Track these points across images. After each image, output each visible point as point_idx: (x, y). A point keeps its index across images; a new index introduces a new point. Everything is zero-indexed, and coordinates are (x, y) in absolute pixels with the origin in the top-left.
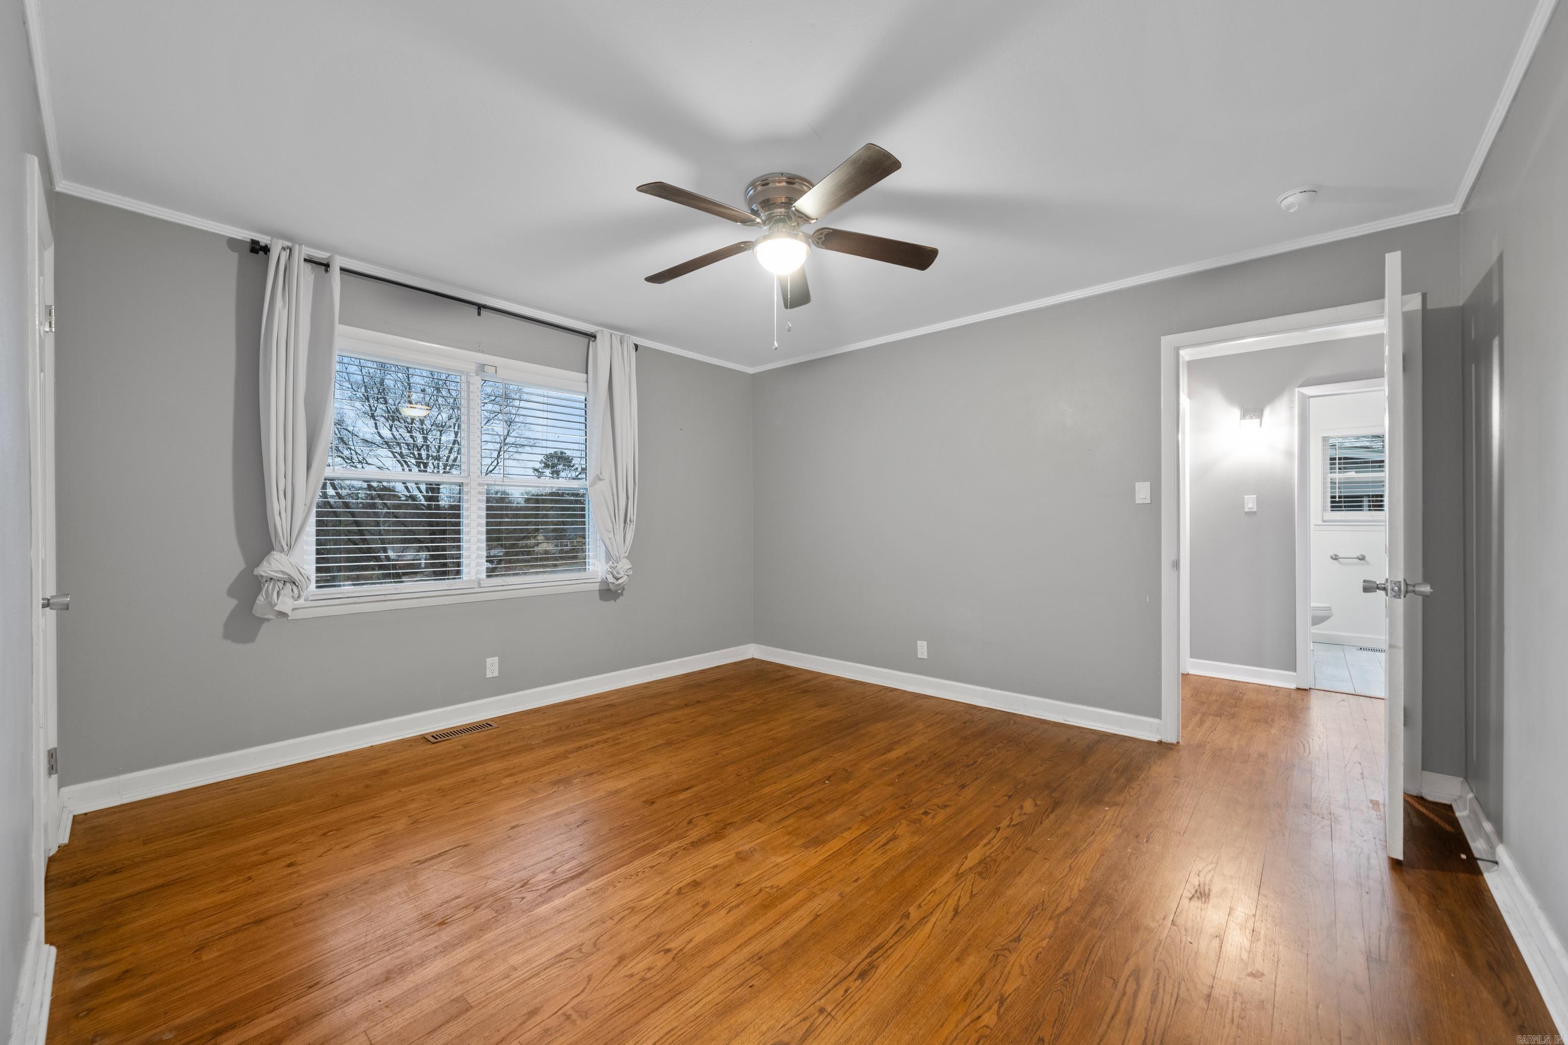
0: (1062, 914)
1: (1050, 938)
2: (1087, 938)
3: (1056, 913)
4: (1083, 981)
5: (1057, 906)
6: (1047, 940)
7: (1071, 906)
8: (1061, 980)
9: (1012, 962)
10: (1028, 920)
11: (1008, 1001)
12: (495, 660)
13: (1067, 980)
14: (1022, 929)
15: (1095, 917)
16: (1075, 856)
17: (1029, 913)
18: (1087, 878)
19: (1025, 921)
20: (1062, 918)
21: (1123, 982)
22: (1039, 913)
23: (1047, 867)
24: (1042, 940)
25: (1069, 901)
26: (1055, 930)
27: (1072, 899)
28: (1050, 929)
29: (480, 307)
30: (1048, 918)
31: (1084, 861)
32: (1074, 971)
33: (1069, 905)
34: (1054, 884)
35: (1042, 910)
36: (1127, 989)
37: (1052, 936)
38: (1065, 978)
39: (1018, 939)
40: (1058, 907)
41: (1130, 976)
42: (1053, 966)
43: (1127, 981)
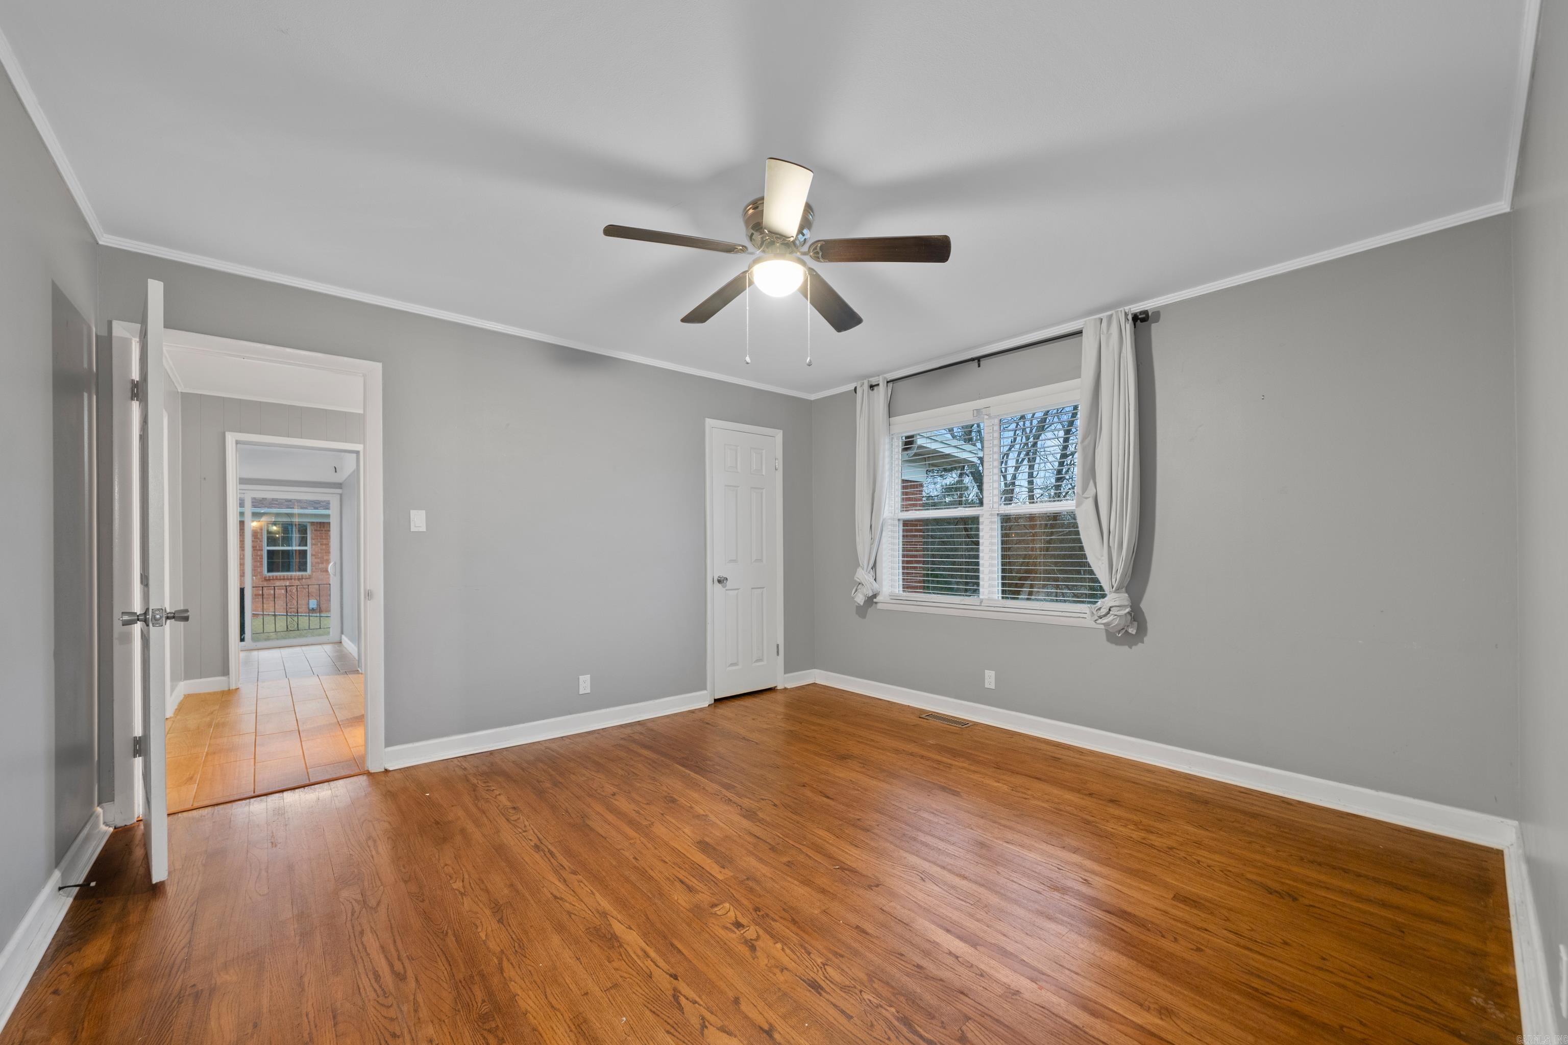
0: (500, 963)
1: (484, 942)
2: (462, 966)
3: (504, 959)
4: (432, 941)
5: (512, 964)
6: (484, 938)
7: (503, 976)
8: (446, 929)
9: (485, 910)
10: (514, 936)
11: (460, 897)
12: (992, 673)
13: (443, 932)
14: (509, 928)
15: (476, 986)
16: (573, 1027)
17: (520, 940)
18: (528, 1014)
19: (515, 933)
20: (496, 960)
21: (406, 965)
22: (514, 947)
23: (570, 986)
24: (486, 935)
25: (510, 978)
26: (488, 948)
27: (511, 981)
28: (492, 945)
29: (978, 359)
30: (505, 950)
31: (557, 1031)
32: (445, 941)
33: (505, 974)
34: (542, 978)
35: (516, 951)
36: (399, 963)
37: (484, 943)
38: (445, 932)
39: (500, 921)
40: (510, 966)
41: (405, 972)
42: (459, 930)
43: (404, 967)
